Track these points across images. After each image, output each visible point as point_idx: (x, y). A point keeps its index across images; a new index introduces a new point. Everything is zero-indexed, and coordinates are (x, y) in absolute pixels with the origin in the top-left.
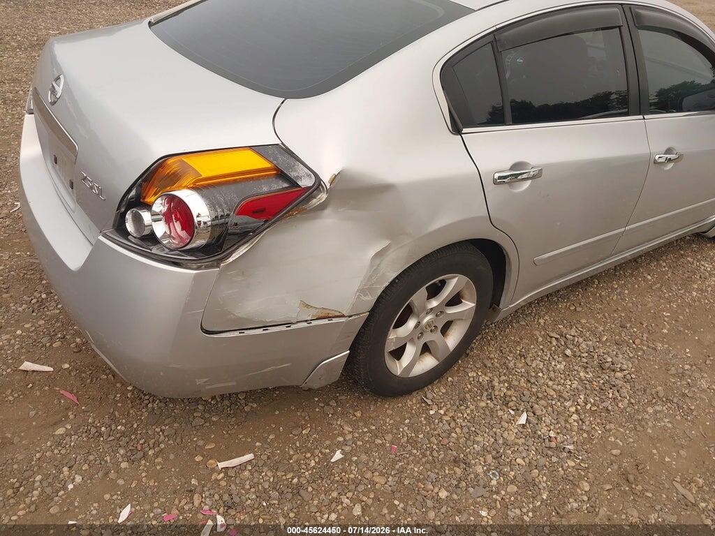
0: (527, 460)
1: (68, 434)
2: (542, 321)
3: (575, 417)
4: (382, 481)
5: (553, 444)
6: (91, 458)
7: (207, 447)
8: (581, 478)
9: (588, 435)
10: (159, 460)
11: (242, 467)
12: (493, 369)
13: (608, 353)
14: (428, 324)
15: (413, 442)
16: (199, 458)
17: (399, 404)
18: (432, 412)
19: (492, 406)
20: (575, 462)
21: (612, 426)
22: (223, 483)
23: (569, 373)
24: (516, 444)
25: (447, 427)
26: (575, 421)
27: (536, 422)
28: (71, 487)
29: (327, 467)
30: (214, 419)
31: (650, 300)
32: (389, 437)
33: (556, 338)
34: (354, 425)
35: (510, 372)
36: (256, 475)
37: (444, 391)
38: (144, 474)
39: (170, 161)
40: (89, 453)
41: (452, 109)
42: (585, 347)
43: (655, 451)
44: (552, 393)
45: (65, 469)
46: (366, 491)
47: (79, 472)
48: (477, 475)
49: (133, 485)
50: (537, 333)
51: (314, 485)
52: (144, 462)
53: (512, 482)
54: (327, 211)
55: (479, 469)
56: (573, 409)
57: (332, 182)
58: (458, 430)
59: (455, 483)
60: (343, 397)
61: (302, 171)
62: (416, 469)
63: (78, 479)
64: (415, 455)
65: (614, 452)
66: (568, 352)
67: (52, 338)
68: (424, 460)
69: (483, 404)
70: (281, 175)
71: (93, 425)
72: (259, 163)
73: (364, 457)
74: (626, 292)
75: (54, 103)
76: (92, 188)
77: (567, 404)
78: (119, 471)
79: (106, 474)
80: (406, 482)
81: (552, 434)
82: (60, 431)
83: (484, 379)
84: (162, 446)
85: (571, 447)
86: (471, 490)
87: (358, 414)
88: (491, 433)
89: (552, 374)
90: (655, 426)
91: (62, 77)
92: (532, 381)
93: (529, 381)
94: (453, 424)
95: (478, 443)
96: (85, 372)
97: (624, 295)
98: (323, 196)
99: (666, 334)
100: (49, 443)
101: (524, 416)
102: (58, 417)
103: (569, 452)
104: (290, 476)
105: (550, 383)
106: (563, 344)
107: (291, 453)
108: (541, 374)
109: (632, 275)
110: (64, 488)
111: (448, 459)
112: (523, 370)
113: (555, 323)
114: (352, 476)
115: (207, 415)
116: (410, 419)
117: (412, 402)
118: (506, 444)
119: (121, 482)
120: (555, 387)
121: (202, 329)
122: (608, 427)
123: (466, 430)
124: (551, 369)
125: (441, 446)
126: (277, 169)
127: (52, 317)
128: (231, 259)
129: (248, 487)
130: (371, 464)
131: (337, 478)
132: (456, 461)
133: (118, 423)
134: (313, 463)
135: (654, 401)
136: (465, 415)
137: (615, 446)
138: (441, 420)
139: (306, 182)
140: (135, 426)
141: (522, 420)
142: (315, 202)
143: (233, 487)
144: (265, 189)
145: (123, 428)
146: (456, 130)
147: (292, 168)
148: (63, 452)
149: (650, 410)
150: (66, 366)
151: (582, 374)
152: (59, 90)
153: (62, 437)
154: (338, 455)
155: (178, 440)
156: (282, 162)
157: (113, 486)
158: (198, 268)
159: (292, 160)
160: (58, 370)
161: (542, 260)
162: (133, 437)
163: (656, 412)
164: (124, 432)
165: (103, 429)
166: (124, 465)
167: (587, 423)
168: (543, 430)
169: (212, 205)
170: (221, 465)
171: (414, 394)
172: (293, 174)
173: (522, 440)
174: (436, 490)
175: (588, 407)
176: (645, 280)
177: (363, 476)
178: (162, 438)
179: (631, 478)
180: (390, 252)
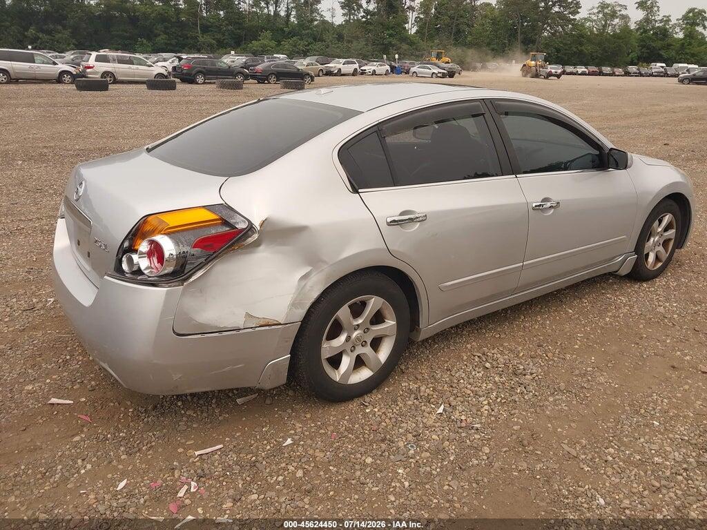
0: (441, 436)
1: (83, 440)
2: (469, 346)
3: (486, 407)
4: (322, 455)
5: (463, 424)
6: (99, 453)
7: (187, 443)
8: (484, 445)
9: (496, 418)
10: (150, 452)
11: (213, 453)
12: (424, 380)
13: (521, 363)
14: (358, 338)
15: (349, 430)
16: (180, 450)
17: (342, 407)
18: (367, 411)
19: (418, 403)
20: (480, 435)
21: (517, 411)
22: (198, 464)
23: (486, 378)
24: (434, 426)
25: (379, 419)
26: (486, 410)
27: (451, 411)
28: (83, 471)
29: (279, 449)
30: (194, 426)
31: (567, 327)
32: (331, 428)
33: (478, 357)
34: (304, 423)
35: (437, 381)
36: (224, 457)
37: (380, 397)
38: (138, 461)
39: (150, 218)
40: (98, 451)
41: (350, 179)
42: (502, 360)
43: (550, 425)
44: (469, 392)
45: (79, 461)
46: (308, 462)
47: (90, 462)
48: (398, 448)
49: (129, 468)
50: (464, 354)
51: (268, 460)
52: (138, 454)
53: (426, 451)
54: (262, 248)
55: (401, 444)
56: (486, 402)
57: (261, 226)
58: (387, 420)
59: (380, 453)
60: (298, 407)
61: (239, 218)
62: (350, 447)
63: (89, 466)
64: (350, 438)
65: (515, 428)
66: (488, 365)
67: (73, 383)
68: (357, 441)
69: (410, 403)
70: (225, 223)
71: (101, 433)
72: (210, 216)
73: (309, 442)
74: (548, 322)
75: (77, 200)
76: (101, 246)
77: (481, 399)
78: (119, 461)
79: (110, 462)
80: (341, 455)
81: (463, 418)
82: (77, 438)
83: (413, 386)
84: (153, 444)
85: (478, 426)
86: (392, 457)
87: (308, 416)
88: (414, 421)
89: (471, 380)
90: (553, 409)
91: (83, 182)
92: (454, 386)
93: (452, 387)
94: (383, 417)
95: (402, 428)
96: (97, 402)
97: (545, 324)
98: (256, 236)
99: (577, 349)
100: (68, 446)
101: (442, 407)
102: (76, 431)
103: (477, 429)
104: (249, 457)
105: (469, 386)
106: (485, 360)
107: (253, 442)
108: (462, 381)
109: (556, 311)
110: (78, 472)
111: (376, 439)
112: (447, 379)
113: (480, 347)
114: (299, 454)
115: (189, 424)
116: (349, 416)
117: (353, 405)
118: (425, 427)
119: (121, 467)
120: (473, 388)
121: (174, 332)
122: (512, 412)
123: (394, 420)
124: (471, 376)
125: (371, 431)
126: (221, 219)
127: (73, 371)
128: (191, 280)
129: (216, 464)
130: (314, 445)
131: (286, 455)
132: (383, 440)
133: (120, 431)
134: (268, 447)
135: (556, 393)
136: (395, 410)
137: (517, 423)
138: (374, 415)
139: (242, 225)
140: (133, 433)
141: (441, 410)
142: (250, 240)
143: (205, 465)
144: (213, 232)
145: (124, 435)
146: (355, 191)
147: (232, 217)
148: (78, 451)
149: (551, 399)
150: (84, 399)
151: (497, 379)
152: (81, 191)
153: (78, 442)
154: (289, 441)
155: (166, 439)
156: (225, 214)
157: (116, 469)
158: (169, 287)
159: (232, 213)
160: (77, 402)
161: (446, 286)
162: (131, 440)
163: (555, 400)
164: (124, 437)
165: (109, 436)
166: (123, 457)
167: (496, 411)
168: (456, 415)
169: (177, 243)
170: (197, 453)
171: (356, 400)
172: (232, 221)
173: (439, 424)
174: (364, 458)
175: (499, 400)
176: (566, 313)
177: (306, 453)
178: (154, 439)
179: (525, 442)
180: (313, 275)
